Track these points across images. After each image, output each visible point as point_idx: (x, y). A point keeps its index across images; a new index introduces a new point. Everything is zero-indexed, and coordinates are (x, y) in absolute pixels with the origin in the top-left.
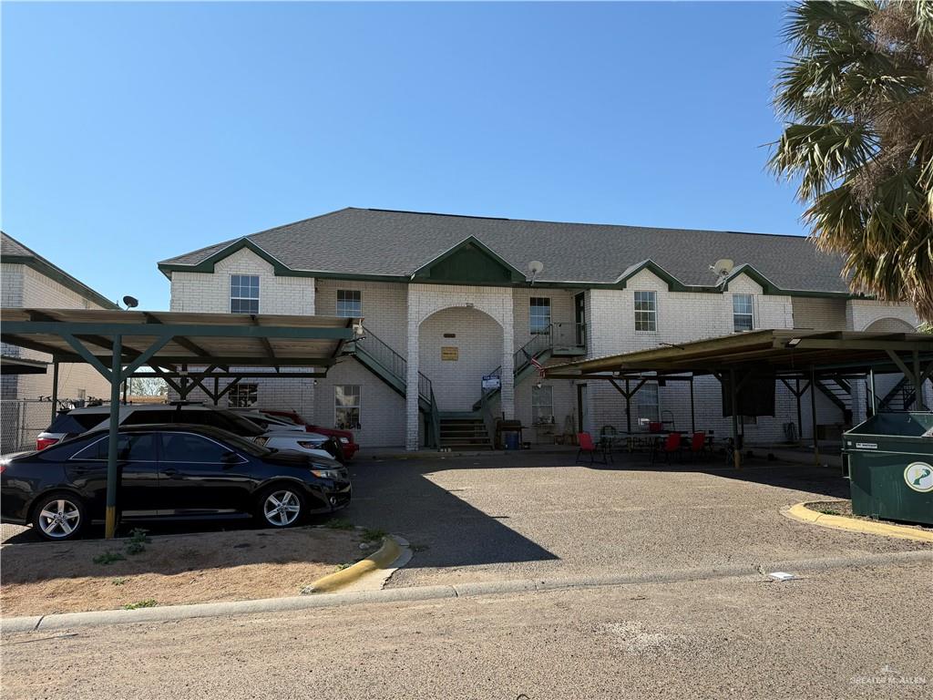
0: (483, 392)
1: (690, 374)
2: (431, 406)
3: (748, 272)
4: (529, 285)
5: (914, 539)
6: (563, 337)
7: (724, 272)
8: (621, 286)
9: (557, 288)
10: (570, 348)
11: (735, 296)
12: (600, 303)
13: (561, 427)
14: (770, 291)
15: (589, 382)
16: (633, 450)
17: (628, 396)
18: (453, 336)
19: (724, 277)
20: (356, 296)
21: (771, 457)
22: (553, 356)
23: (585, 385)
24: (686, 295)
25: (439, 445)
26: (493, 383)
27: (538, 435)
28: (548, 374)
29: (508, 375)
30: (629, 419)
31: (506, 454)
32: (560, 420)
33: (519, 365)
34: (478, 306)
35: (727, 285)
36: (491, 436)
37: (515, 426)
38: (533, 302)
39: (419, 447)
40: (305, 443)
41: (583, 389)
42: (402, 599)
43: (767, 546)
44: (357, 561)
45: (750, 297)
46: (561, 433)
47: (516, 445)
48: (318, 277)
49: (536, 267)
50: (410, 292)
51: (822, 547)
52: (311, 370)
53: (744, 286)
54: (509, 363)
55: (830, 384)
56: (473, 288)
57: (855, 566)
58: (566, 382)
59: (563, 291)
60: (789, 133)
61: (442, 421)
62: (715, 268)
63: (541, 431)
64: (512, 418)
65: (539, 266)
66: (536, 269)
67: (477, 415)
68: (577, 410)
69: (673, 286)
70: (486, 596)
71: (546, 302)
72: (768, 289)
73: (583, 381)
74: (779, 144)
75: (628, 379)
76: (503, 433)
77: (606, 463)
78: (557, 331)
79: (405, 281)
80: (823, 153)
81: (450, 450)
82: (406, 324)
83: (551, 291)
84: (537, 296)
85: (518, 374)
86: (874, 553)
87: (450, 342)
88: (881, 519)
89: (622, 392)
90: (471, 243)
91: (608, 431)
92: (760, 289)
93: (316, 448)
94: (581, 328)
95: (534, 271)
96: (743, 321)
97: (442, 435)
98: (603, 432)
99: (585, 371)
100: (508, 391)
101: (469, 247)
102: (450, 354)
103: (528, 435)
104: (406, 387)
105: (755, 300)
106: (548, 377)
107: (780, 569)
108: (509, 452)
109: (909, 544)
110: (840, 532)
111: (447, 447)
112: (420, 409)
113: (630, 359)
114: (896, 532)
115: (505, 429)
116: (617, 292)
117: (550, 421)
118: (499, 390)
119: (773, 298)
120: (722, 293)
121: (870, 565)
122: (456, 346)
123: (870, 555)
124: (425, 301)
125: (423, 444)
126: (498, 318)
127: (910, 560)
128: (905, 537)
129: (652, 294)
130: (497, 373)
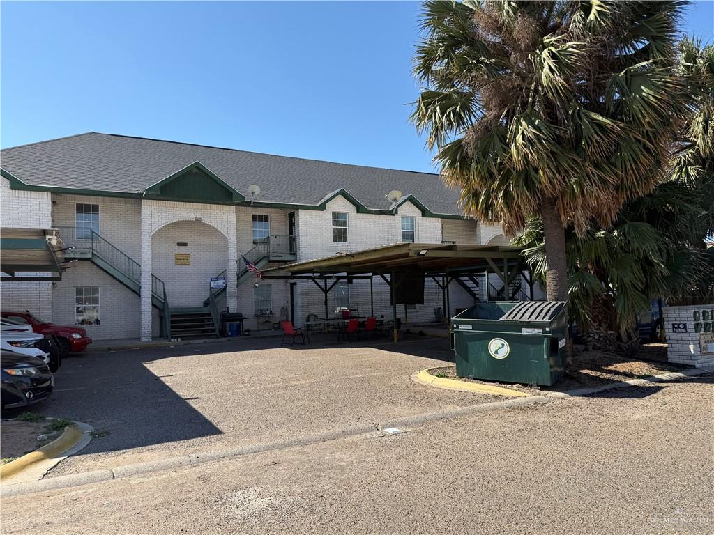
0: (211, 291)
1: (370, 274)
2: (164, 303)
3: (412, 200)
4: (249, 204)
5: (491, 393)
6: (278, 246)
7: (395, 200)
8: (322, 208)
9: (273, 208)
10: (283, 256)
11: (403, 218)
12: (305, 220)
13: (277, 317)
14: (426, 214)
15: (298, 281)
16: (329, 332)
17: (326, 291)
18: (185, 245)
19: (395, 203)
20: (95, 209)
21: (421, 334)
22: (270, 261)
23: (295, 284)
24: (369, 216)
25: (169, 336)
26: (220, 283)
27: (258, 323)
28: (264, 276)
29: (232, 277)
30: (326, 308)
31: (229, 340)
32: (277, 311)
33: (241, 270)
34: (205, 220)
35: (397, 209)
36: (217, 326)
37: (238, 317)
38: (255, 218)
39: (152, 337)
40: (16, 343)
41: (294, 286)
42: (58, 487)
43: (390, 406)
44: (26, 453)
45: (413, 219)
46: (277, 321)
47: (239, 332)
48: (55, 192)
49: (254, 190)
50: (143, 206)
51: (428, 404)
52: (48, 274)
53: (409, 210)
54: (233, 268)
55: (466, 279)
56: (201, 205)
57: (445, 418)
58: (282, 281)
59: (279, 210)
60: (424, 96)
61: (172, 316)
62: (390, 197)
63: (261, 320)
64: (236, 311)
65: (257, 190)
66: (254, 191)
67: (206, 310)
68: (290, 303)
69: (360, 209)
70: (142, 475)
71: (266, 218)
72: (425, 213)
73: (293, 281)
74: (417, 104)
75: (326, 278)
76: (228, 323)
77: (304, 344)
78: (273, 242)
79: (139, 197)
80: (443, 113)
81: (179, 339)
82: (140, 234)
83: (269, 210)
84: (258, 213)
85: (242, 276)
86: (461, 406)
87: (183, 250)
88: (474, 379)
89: (321, 288)
90: (197, 167)
91: (312, 318)
92: (419, 213)
93: (28, 346)
94: (293, 240)
95: (253, 193)
96: (409, 236)
97: (172, 328)
98: (308, 320)
99: (293, 273)
100: (232, 290)
101: (195, 170)
102: (182, 260)
103: (249, 324)
104: (140, 287)
105: (417, 221)
106: (263, 278)
107: (393, 425)
108: (231, 338)
109: (488, 398)
110: (444, 390)
111: (177, 337)
112: (153, 305)
113: (319, 265)
114: (481, 389)
115: (228, 321)
116: (319, 213)
117: (268, 312)
118: (225, 289)
119: (428, 219)
120: (394, 215)
121: (456, 416)
122: (188, 253)
123: (458, 409)
124: (157, 215)
125: (158, 335)
126: (223, 230)
127: (484, 411)
128: (485, 392)
129: (345, 214)
130: (223, 275)
